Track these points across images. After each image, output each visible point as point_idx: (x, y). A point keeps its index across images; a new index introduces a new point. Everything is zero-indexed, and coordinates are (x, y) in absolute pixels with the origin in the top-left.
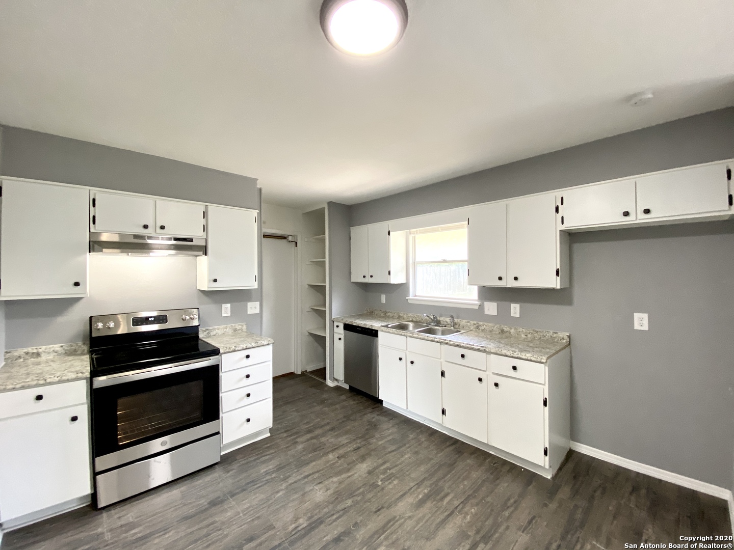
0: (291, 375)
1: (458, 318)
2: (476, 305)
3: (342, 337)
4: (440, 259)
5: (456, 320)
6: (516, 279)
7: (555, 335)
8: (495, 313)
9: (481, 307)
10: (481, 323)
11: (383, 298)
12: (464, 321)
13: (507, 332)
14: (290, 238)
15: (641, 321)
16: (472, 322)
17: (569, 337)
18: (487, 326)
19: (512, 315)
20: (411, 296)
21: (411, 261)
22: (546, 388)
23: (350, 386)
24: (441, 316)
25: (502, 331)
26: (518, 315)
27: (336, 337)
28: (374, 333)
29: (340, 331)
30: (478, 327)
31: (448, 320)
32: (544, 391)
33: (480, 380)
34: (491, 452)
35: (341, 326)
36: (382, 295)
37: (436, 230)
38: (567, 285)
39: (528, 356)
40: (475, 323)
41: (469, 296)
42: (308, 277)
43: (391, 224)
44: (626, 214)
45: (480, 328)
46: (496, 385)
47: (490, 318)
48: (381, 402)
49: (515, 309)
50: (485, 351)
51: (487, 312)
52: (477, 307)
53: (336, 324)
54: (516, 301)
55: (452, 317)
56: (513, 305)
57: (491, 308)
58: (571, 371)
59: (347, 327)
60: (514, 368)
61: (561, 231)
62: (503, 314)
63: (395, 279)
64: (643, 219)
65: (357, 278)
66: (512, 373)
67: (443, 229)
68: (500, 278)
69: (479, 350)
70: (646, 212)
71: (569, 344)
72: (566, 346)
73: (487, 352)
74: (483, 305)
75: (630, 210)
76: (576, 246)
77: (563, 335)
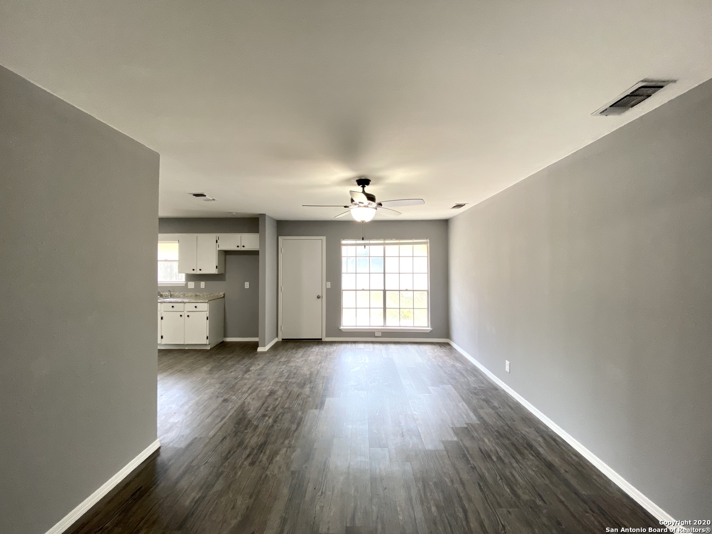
1: (174, 292)
2: (183, 284)
5: (172, 293)
6: (200, 270)
8: (193, 287)
9: (186, 285)
10: (186, 293)
12: (177, 292)
13: (199, 296)
15: (247, 285)
16: (181, 293)
17: (224, 294)
18: (190, 294)
19: (201, 287)
22: (208, 312)
24: (163, 292)
25: (196, 295)
26: (204, 287)
30: (184, 295)
31: (167, 293)
32: (207, 314)
33: (181, 316)
38: (223, 272)
39: (201, 301)
40: (183, 293)
41: (181, 279)
44: (238, 246)
46: (188, 316)
47: (191, 290)
49: (203, 284)
50: (183, 302)
51: (189, 287)
52: (184, 285)
54: (202, 281)
55: (169, 291)
56: (201, 283)
57: (191, 285)
58: (225, 306)
60: (196, 307)
61: (218, 250)
62: (197, 287)
64: (243, 249)
66: (195, 309)
67: (165, 243)
68: (193, 270)
69: (180, 302)
70: (243, 246)
71: (224, 297)
72: (221, 298)
73: (184, 303)
74: (187, 283)
75: (240, 246)
76: (227, 256)
77: (222, 294)
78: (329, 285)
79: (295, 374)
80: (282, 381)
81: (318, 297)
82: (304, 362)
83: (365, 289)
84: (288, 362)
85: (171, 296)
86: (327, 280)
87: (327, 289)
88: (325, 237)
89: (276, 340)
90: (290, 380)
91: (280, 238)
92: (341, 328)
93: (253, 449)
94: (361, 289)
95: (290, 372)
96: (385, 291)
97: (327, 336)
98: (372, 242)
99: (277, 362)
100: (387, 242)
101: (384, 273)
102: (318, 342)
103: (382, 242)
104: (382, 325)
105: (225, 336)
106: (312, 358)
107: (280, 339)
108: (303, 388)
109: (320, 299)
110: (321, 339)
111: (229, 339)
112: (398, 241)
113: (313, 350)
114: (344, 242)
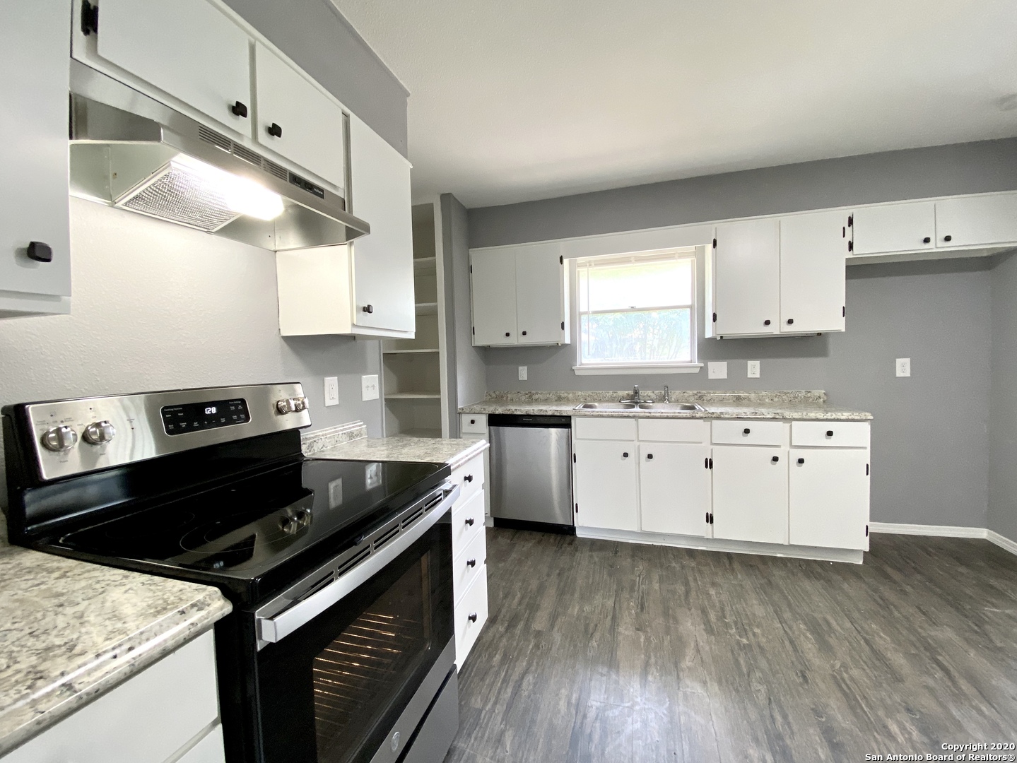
2: (696, 368)
4: (626, 307)
6: (790, 322)
7: (809, 395)
8: (725, 376)
9: (704, 368)
10: (705, 392)
11: (523, 373)
12: (678, 392)
13: (744, 399)
15: (903, 367)
16: (691, 393)
17: (826, 394)
19: (750, 375)
20: (578, 365)
26: (758, 375)
30: (700, 398)
33: (775, 459)
34: (779, 555)
35: (484, 419)
36: (520, 368)
37: (627, 261)
40: (695, 392)
44: (927, 240)
45: (705, 398)
47: (717, 384)
49: (754, 368)
51: (711, 376)
52: (697, 371)
54: (754, 358)
55: (666, 387)
56: (750, 363)
57: (718, 370)
61: (848, 260)
62: (737, 375)
64: (941, 248)
65: (486, 339)
67: (639, 260)
68: (767, 323)
69: (773, 420)
70: (946, 239)
73: (787, 420)
74: (706, 366)
75: (931, 238)
77: (819, 392)
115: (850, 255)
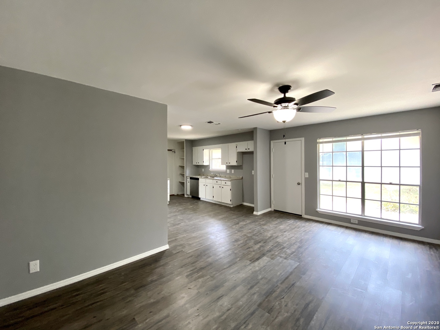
0: (173, 195)
3: (189, 181)
6: (230, 163)
8: (229, 173)
9: (226, 171)
11: (203, 170)
14: (173, 150)
17: (242, 177)
18: (227, 176)
20: (211, 169)
21: (211, 158)
22: (231, 187)
23: (192, 196)
25: (230, 177)
27: (188, 182)
28: (198, 179)
29: (189, 180)
30: (223, 176)
32: (229, 188)
33: (220, 187)
35: (189, 178)
38: (242, 165)
39: (229, 180)
41: (223, 168)
42: (179, 163)
43: (204, 147)
44: (246, 149)
46: (223, 187)
48: (200, 198)
49: (233, 171)
53: (187, 178)
54: (232, 169)
55: (219, 174)
57: (228, 171)
58: (242, 184)
59: (191, 178)
60: (225, 183)
62: (231, 172)
63: (205, 164)
64: (249, 151)
65: (194, 163)
66: (225, 184)
67: (218, 149)
68: (227, 163)
69: (220, 180)
70: (249, 149)
71: (242, 179)
72: (241, 179)
73: (221, 180)
75: (247, 148)
76: (244, 155)
77: (241, 177)
78: (307, 175)
79: (261, 234)
80: (249, 236)
81: (299, 184)
82: (274, 228)
83: (341, 180)
84: (264, 225)
85: (220, 177)
86: (305, 171)
87: (305, 178)
88: (304, 138)
89: (269, 210)
90: (254, 237)
91: (272, 142)
92: (318, 210)
93: (196, 268)
94: (338, 180)
95: (259, 231)
96: (363, 184)
97: (305, 214)
98: (348, 138)
99: (257, 223)
100: (365, 137)
101: (363, 167)
102: (298, 217)
103: (360, 137)
104: (360, 214)
105: (243, 202)
106: (282, 227)
107: (272, 209)
108: (256, 245)
109: (300, 186)
110: (301, 215)
111: (245, 204)
112: (380, 135)
113: (288, 221)
114: (321, 140)
115: (237, 151)
